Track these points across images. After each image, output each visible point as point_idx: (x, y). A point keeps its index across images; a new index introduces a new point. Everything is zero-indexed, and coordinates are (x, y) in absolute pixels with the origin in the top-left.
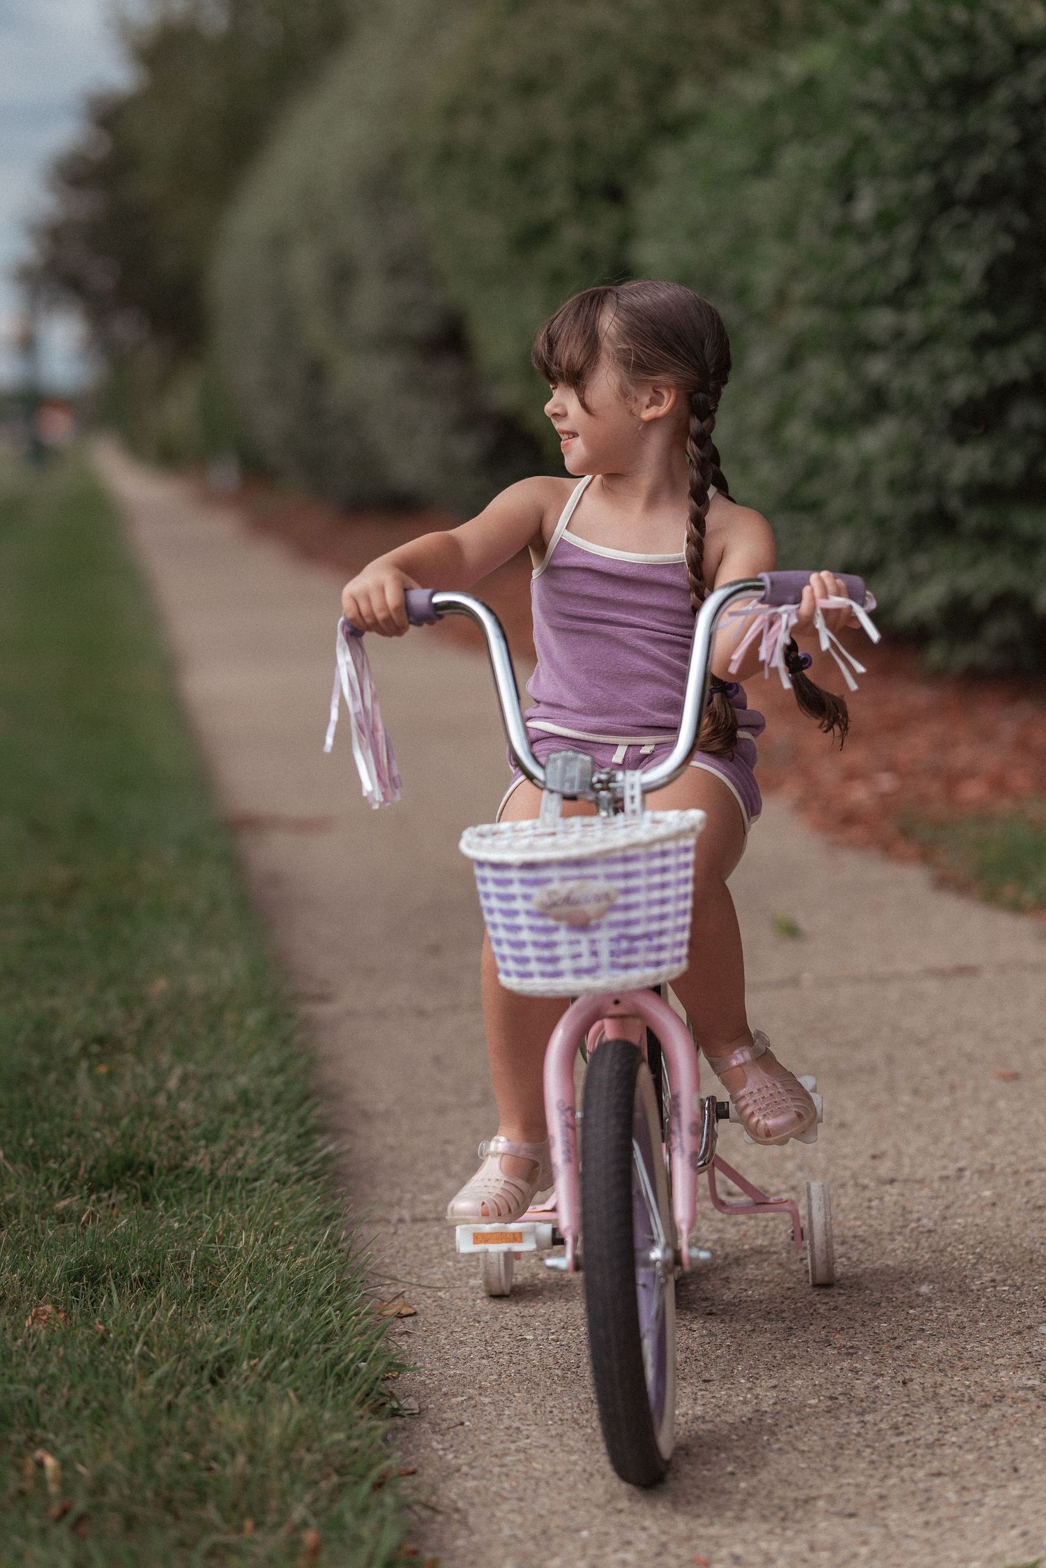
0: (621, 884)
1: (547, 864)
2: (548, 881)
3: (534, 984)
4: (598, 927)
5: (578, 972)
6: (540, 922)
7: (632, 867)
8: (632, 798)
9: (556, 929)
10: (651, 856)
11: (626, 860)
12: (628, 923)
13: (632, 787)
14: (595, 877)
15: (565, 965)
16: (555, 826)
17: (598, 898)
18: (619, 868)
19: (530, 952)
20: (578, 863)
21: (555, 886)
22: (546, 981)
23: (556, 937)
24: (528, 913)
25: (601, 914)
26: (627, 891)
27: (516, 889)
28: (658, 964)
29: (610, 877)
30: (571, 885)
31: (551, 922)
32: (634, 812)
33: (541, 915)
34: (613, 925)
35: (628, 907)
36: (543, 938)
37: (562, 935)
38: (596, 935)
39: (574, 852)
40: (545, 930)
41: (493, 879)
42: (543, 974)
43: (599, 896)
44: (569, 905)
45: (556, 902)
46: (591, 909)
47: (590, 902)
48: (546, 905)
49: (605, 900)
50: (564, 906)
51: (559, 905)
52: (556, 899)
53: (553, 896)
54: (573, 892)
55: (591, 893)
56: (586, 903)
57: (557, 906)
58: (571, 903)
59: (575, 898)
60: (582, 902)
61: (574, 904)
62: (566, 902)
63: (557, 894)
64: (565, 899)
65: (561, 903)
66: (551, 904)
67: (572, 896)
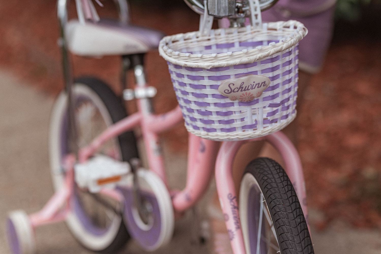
0: (271, 75)
1: (227, 67)
2: (229, 77)
3: (217, 135)
4: (257, 101)
5: (244, 128)
6: (222, 101)
7: (275, 64)
8: (256, 16)
9: (232, 104)
10: (284, 56)
11: (273, 60)
12: (274, 97)
13: (256, 10)
14: (255, 73)
15: (237, 124)
16: (209, 36)
17: (259, 85)
18: (270, 65)
19: (214, 117)
20: (245, 65)
21: (232, 80)
22: (224, 134)
23: (231, 109)
24: (214, 96)
25: (260, 94)
26: (273, 78)
27: (206, 82)
28: (287, 116)
29: (263, 71)
30: (244, 78)
31: (228, 101)
33: (222, 97)
34: (265, 99)
35: (273, 88)
36: (224, 110)
37: (236, 108)
38: (256, 106)
39: (245, 60)
40: (224, 105)
41: (188, 75)
42: (222, 130)
43: (259, 84)
44: (241, 91)
45: (233, 90)
46: (254, 92)
47: (254, 88)
48: (226, 91)
49: (264, 86)
50: (238, 91)
51: (235, 91)
52: (233, 87)
53: (231, 86)
54: (243, 83)
55: (254, 82)
56: (252, 89)
57: (234, 92)
58: (243, 90)
59: (246, 87)
60: (249, 88)
61: (245, 90)
62: (241, 89)
63: (234, 85)
64: (240, 88)
65: (236, 90)
66: (230, 90)
67: (244, 86)
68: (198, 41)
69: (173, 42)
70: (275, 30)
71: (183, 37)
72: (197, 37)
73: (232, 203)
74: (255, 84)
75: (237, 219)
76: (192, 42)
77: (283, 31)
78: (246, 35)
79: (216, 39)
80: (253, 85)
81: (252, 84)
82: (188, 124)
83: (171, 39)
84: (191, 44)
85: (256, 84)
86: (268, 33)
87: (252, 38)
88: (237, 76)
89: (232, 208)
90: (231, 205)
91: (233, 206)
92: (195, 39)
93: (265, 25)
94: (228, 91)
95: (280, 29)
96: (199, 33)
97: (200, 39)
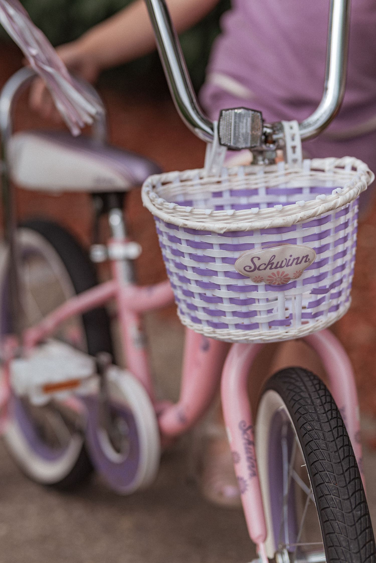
0: (316, 244)
1: (250, 232)
2: (251, 246)
3: (229, 334)
4: (294, 285)
5: (271, 324)
6: (240, 283)
7: (324, 227)
8: (294, 148)
9: (255, 288)
11: (321, 222)
12: (319, 278)
13: (293, 139)
14: (293, 241)
15: (261, 318)
17: (298, 261)
18: (316, 230)
19: (225, 307)
20: (280, 229)
21: (257, 251)
22: (240, 332)
23: (253, 295)
24: (227, 274)
25: (299, 274)
26: (320, 250)
27: (216, 252)
28: (337, 307)
29: (305, 239)
31: (249, 282)
32: (295, 161)
33: (240, 276)
34: (306, 282)
35: (320, 264)
36: (242, 296)
37: (260, 294)
38: (292, 292)
39: (279, 221)
40: (243, 289)
41: (187, 241)
42: (237, 326)
43: (298, 258)
44: (271, 268)
45: (257, 267)
46: (290, 271)
47: (291, 265)
48: (247, 269)
49: (306, 261)
50: (265, 269)
51: (261, 268)
52: (258, 263)
53: (255, 260)
54: (275, 256)
55: (291, 256)
56: (287, 266)
57: (259, 269)
58: (273, 267)
59: (278, 263)
60: (283, 265)
61: (276, 267)
62: (270, 266)
63: (259, 259)
64: (268, 264)
65: (263, 267)
66: (253, 267)
67: (275, 261)
68: (202, 184)
69: (164, 184)
70: (323, 171)
71: (180, 176)
72: (201, 178)
73: (246, 437)
74: (292, 259)
75: (252, 461)
76: (192, 186)
77: (335, 173)
78: (277, 177)
79: (229, 181)
80: (290, 260)
81: (288, 258)
82: (182, 313)
83: (160, 179)
84: (191, 188)
85: (294, 259)
86: (311, 175)
87: (286, 183)
88: (265, 245)
89: (245, 444)
90: (245, 439)
91: (248, 440)
92: (198, 181)
93: (307, 162)
94: (250, 268)
95: (329, 170)
96: (204, 172)
97: (205, 180)
